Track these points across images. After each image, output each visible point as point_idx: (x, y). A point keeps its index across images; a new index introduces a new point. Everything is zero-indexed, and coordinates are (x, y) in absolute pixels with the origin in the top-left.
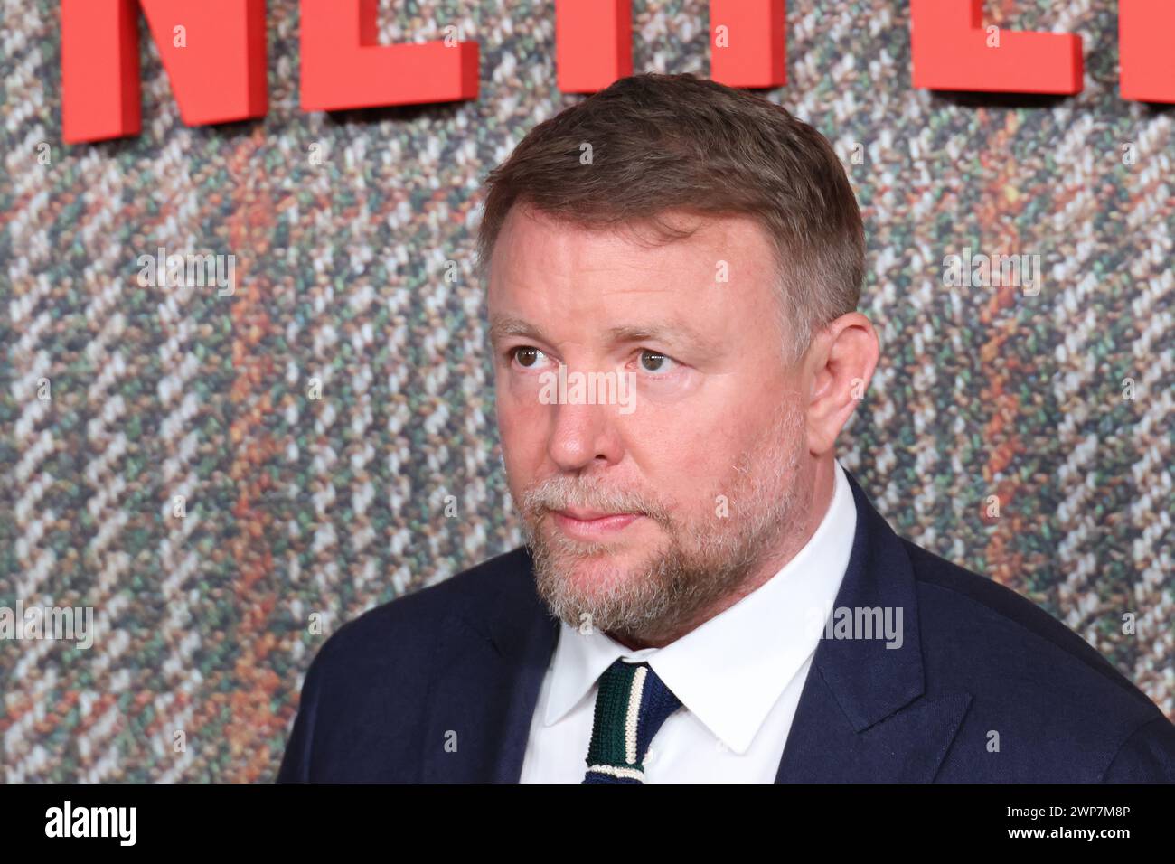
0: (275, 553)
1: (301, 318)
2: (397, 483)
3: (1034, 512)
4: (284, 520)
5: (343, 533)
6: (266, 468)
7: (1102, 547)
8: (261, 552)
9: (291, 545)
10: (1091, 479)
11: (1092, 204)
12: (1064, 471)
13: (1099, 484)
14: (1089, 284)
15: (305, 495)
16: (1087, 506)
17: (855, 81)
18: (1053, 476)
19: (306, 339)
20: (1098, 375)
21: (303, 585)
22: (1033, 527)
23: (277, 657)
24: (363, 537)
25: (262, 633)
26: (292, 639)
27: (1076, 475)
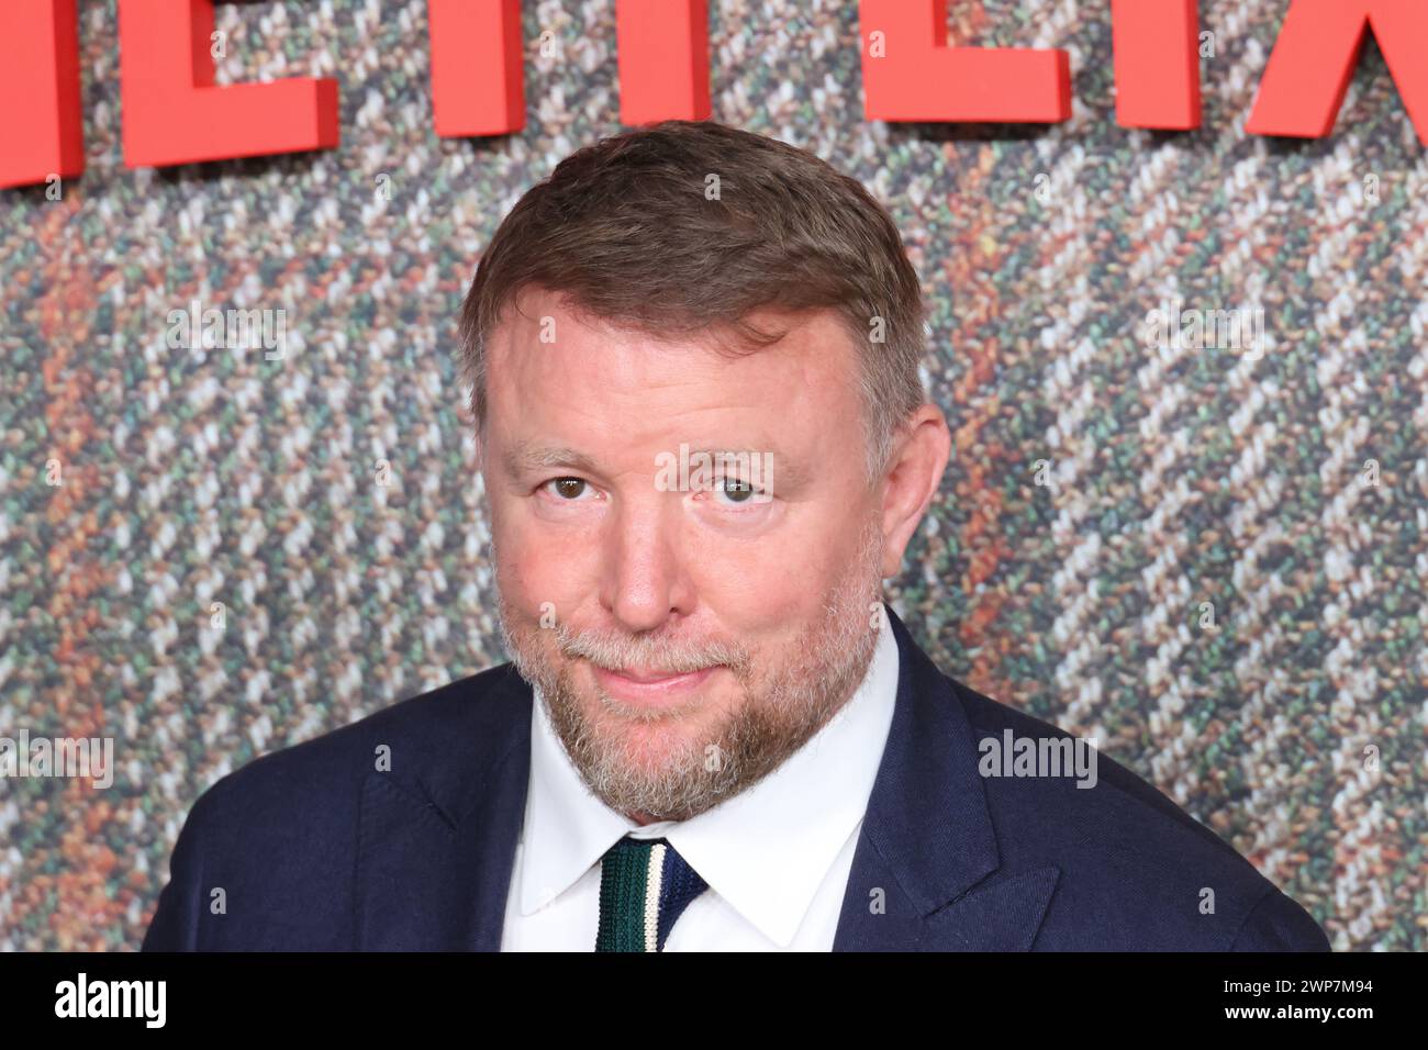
0: (106, 705)
1: (130, 419)
2: (252, 616)
3: (1026, 630)
4: (116, 664)
5: (188, 678)
6: (93, 602)
7: (1109, 669)
8: (90, 704)
9: (126, 695)
10: (1094, 587)
11: (1086, 255)
12: (1060, 579)
13: (1102, 593)
14: (1084, 351)
15: (142, 633)
16: (1090, 620)
17: (795, 113)
18: (1047, 586)
19: (137, 444)
20: (1099, 463)
21: (141, 742)
22: (1025, 647)
23: (113, 830)
24: (213, 682)
25: (93, 802)
26: (130, 808)
27: (1076, 584)
